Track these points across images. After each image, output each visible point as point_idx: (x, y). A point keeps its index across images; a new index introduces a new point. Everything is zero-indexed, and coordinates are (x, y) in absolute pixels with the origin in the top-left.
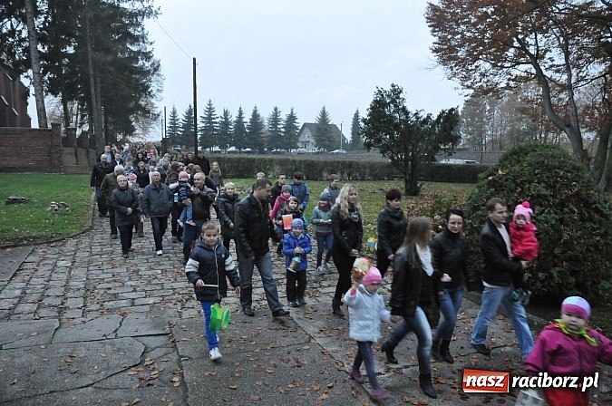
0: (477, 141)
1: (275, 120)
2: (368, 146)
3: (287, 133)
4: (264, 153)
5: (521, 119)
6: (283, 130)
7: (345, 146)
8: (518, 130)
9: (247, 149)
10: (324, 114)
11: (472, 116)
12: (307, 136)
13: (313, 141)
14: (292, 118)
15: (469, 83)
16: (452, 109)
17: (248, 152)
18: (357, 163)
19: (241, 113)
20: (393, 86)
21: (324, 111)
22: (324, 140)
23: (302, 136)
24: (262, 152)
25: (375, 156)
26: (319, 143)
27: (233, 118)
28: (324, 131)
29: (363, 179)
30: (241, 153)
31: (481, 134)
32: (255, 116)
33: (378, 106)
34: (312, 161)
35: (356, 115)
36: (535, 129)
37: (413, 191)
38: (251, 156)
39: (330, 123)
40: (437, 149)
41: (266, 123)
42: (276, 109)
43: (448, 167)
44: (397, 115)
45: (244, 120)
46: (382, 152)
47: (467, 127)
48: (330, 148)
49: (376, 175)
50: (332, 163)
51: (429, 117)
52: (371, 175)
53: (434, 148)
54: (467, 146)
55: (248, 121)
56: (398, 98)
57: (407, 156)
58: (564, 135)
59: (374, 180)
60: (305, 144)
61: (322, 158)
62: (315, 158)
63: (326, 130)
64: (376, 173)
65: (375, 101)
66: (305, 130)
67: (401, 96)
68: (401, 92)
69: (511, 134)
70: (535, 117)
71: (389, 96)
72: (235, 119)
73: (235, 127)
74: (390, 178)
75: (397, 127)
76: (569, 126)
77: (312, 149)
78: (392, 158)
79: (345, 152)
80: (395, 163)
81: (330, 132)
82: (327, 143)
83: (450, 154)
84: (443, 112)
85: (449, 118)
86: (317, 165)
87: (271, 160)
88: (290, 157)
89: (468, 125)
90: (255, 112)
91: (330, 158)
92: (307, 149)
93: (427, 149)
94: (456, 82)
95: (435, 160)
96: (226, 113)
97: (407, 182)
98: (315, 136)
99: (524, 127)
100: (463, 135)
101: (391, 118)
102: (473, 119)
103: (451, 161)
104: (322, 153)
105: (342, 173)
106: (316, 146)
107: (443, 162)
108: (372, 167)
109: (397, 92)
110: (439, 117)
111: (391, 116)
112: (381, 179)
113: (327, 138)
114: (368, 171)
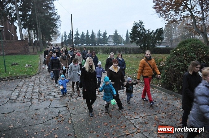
0: (169, 39)
1: (99, 34)
2: (132, 42)
3: (104, 38)
4: (96, 46)
5: (185, 31)
6: (102, 38)
7: (124, 43)
8: (184, 35)
9: (90, 45)
10: (116, 32)
11: (168, 30)
12: (111, 39)
13: (112, 41)
14: (105, 33)
15: (166, 19)
16: (161, 28)
17: (91, 46)
18: (128, 48)
19: (88, 32)
20: (140, 21)
21: (116, 31)
22: (116, 41)
23: (109, 40)
24: (95, 45)
25: (134, 45)
26: (115, 42)
27: (85, 34)
28: (116, 37)
29: (130, 54)
30: (88, 46)
31: (171, 36)
32: (93, 33)
33: (135, 28)
34: (112, 48)
35: (127, 32)
36: (190, 34)
38: (92, 47)
39: (118, 35)
40: (156, 42)
41: (96, 35)
42: (100, 30)
43: (160, 48)
44: (141, 31)
45: (89, 35)
46: (136, 44)
47: (166, 34)
48: (119, 43)
49: (135, 52)
50: (120, 48)
51: (152, 31)
52: (133, 52)
53: (155, 42)
54: (166, 41)
55: (90, 35)
56: (142, 25)
57: (145, 45)
58: (201, 36)
59: (134, 53)
60: (110, 42)
61: (116, 47)
62: (114, 47)
63: (117, 37)
64: (135, 51)
65: (134, 27)
66: (110, 37)
67: (143, 24)
68: (143, 23)
69: (182, 36)
70: (190, 30)
71: (138, 24)
72: (86, 34)
73: (86, 37)
74: (140, 53)
75: (141, 35)
76: (202, 33)
77: (112, 44)
78: (140, 46)
80: (141, 48)
82: (117, 41)
83: (160, 44)
84: (158, 29)
85: (160, 32)
86: (114, 49)
87: (99, 48)
88: (105, 47)
89: (167, 34)
90: (92, 32)
91: (119, 47)
92: (111, 44)
93: (152, 42)
94: (162, 19)
95: (155, 46)
96: (83, 33)
98: (113, 39)
99: (186, 34)
100: (165, 37)
101: (140, 32)
102: (168, 32)
103: (161, 46)
104: (116, 45)
105: (123, 52)
107: (158, 47)
108: (133, 49)
109: (141, 23)
110: (156, 31)
111: (139, 31)
112: (136, 53)
113: (118, 40)
114: (132, 51)
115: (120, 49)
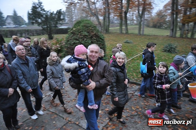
0: (71, 20)
2: (33, 23)
5: (83, 13)
7: (26, 24)
8: (83, 17)
10: (15, 12)
12: (9, 21)
13: (12, 22)
18: (30, 30)
20: (39, 1)
21: (15, 10)
22: (17, 22)
23: (7, 21)
25: (36, 27)
26: (15, 23)
28: (16, 18)
29: (33, 36)
31: (72, 18)
33: (34, 8)
34: (12, 30)
35: (28, 12)
36: (87, 16)
37: (51, 38)
39: (18, 15)
40: (57, 23)
43: (62, 29)
44: (41, 12)
46: (39, 25)
48: (20, 25)
51: (53, 12)
52: (36, 34)
54: (68, 22)
58: (95, 18)
59: (38, 35)
61: (17, 29)
62: (13, 29)
63: (17, 18)
64: (38, 33)
66: (8, 18)
67: (42, 5)
68: (42, 3)
69: (81, 18)
70: (86, 12)
71: (37, 5)
74: (43, 34)
75: (42, 16)
76: (95, 15)
77: (12, 26)
78: (42, 27)
79: (26, 26)
80: (44, 29)
81: (19, 19)
82: (18, 23)
83: (62, 24)
85: (59, 13)
86: (14, 31)
88: (3, 29)
89: (68, 15)
91: (20, 29)
92: (10, 25)
97: (49, 35)
98: (13, 21)
99: (84, 15)
100: (66, 18)
102: (69, 13)
103: (63, 27)
106: (14, 24)
107: (60, 27)
109: (40, 3)
110: (57, 12)
111: (39, 12)
112: (40, 35)
113: (18, 21)
114: (35, 32)
115: (22, 31)
